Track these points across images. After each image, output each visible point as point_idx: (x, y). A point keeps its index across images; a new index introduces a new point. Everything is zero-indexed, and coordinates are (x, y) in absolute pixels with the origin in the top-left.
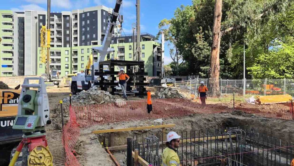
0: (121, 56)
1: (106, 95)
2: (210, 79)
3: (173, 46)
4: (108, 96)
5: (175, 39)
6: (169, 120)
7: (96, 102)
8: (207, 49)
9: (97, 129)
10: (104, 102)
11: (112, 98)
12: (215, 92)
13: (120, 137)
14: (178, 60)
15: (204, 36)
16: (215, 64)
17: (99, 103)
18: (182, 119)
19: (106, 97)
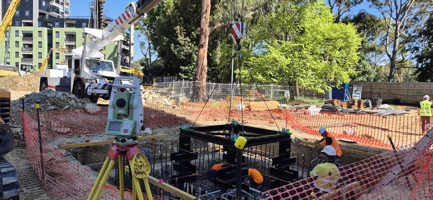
0: (70, 45)
1: (70, 98)
2: (196, 81)
3: (143, 38)
4: (72, 99)
5: (148, 29)
6: (157, 129)
7: (58, 107)
8: (189, 46)
9: (65, 143)
10: (69, 108)
11: (80, 102)
12: (202, 96)
13: (97, 152)
14: (150, 56)
15: (185, 30)
16: (202, 64)
17: (61, 108)
18: (173, 129)
19: (70, 101)
